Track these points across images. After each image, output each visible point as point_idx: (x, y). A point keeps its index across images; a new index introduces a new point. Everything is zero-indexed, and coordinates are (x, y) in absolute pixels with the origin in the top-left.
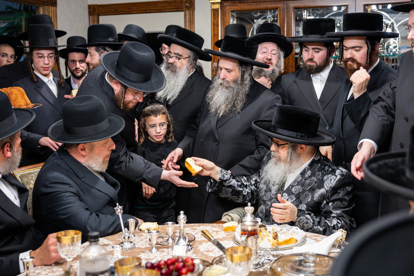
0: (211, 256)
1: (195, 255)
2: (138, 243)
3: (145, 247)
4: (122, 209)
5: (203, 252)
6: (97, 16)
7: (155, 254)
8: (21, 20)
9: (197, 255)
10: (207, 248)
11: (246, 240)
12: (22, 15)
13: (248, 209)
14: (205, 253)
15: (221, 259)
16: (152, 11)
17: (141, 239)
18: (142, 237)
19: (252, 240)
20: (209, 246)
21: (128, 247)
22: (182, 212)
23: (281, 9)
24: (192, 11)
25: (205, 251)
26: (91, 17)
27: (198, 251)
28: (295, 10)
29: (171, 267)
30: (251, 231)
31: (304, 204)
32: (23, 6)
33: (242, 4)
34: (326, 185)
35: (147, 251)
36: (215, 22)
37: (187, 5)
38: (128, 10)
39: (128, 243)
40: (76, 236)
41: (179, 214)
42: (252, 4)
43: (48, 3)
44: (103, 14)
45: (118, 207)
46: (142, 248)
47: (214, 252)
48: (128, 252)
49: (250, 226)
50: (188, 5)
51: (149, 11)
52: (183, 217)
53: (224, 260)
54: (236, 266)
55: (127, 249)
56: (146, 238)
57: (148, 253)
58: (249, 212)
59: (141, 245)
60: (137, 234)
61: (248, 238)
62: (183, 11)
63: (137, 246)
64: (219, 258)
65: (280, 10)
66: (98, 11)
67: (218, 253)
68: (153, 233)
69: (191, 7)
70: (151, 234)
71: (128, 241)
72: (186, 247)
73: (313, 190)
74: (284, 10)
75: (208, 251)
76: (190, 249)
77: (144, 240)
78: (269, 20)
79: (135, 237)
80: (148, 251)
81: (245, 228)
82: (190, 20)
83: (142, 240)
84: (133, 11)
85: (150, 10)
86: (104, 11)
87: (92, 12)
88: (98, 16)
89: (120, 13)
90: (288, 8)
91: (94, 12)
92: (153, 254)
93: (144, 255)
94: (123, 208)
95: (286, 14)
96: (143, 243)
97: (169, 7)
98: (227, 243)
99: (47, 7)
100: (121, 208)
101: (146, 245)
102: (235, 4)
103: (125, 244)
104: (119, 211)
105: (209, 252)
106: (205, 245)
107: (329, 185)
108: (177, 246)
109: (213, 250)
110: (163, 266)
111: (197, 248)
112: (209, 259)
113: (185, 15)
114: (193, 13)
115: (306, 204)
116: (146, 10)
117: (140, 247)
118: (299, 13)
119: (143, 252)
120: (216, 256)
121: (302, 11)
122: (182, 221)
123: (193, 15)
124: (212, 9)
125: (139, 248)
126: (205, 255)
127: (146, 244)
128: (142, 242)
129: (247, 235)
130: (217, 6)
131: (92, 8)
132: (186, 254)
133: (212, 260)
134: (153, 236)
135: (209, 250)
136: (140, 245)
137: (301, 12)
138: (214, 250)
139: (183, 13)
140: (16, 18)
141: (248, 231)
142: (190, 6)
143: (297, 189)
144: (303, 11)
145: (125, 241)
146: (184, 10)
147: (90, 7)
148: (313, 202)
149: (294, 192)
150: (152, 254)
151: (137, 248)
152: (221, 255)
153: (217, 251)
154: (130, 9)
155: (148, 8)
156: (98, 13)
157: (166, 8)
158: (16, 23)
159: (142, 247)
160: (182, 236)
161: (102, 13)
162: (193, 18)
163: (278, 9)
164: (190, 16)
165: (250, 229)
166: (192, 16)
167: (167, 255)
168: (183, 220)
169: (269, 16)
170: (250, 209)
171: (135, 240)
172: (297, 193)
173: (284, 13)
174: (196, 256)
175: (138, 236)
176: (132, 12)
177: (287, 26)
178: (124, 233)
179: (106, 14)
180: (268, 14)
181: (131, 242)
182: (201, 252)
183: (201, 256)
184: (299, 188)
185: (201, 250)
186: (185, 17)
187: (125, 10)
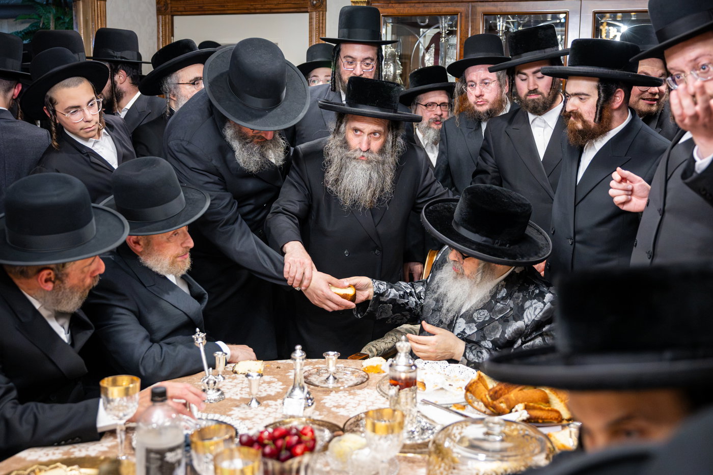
0: (343, 416)
1: (317, 413)
2: (229, 391)
3: (241, 398)
4: (204, 338)
5: (331, 408)
6: (170, 16)
7: (255, 410)
8: (49, 19)
9: (321, 413)
10: (337, 401)
11: (398, 394)
12: (50, 12)
13: (402, 346)
14: (334, 409)
15: (358, 420)
16: (258, 11)
17: (235, 384)
18: (235, 381)
19: (407, 394)
20: (341, 397)
21: (213, 398)
22: (298, 347)
23: (463, 15)
24: (321, 13)
25: (334, 406)
26: (160, 17)
27: (323, 406)
28: (485, 17)
29: (280, 443)
30: (406, 379)
31: (489, 340)
33: (402, 5)
34: (527, 316)
35: (243, 405)
37: (315, 2)
38: (220, 9)
39: (214, 391)
40: (131, 386)
41: (294, 350)
42: (417, 5)
44: (179, 13)
45: (199, 335)
46: (235, 400)
47: (347, 408)
48: (213, 405)
49: (404, 372)
50: (316, 4)
51: (253, 11)
52: (301, 354)
53: (362, 423)
54: (379, 439)
55: (212, 401)
56: (242, 383)
57: (244, 408)
58: (402, 350)
59: (234, 393)
60: (228, 376)
61: (401, 391)
62: (307, 12)
63: (227, 396)
64: (355, 420)
65: (461, 16)
66: (171, 7)
67: (353, 409)
68: (252, 376)
69: (320, 6)
70: (249, 378)
71: (214, 389)
72: (304, 401)
73: (505, 321)
74: (467, 17)
75: (338, 407)
76: (310, 404)
77: (238, 385)
78: (444, 31)
79: (225, 381)
80: (245, 404)
81: (397, 375)
82: (319, 27)
83: (235, 386)
84: (228, 10)
85: (255, 9)
86: (180, 9)
87: (163, 9)
88: (172, 16)
89: (207, 12)
90: (474, 13)
91: (166, 9)
92: (252, 410)
93: (239, 411)
94: (206, 336)
95: (470, 24)
96: (237, 391)
97: (285, 6)
98: (368, 393)
100: (203, 336)
101: (241, 394)
102: (390, 5)
103: (208, 393)
104: (200, 340)
105: (340, 407)
106: (334, 396)
107: (531, 317)
108: (289, 399)
109: (345, 405)
110: (266, 442)
111: (322, 401)
112: (339, 420)
113: (311, 18)
114: (324, 15)
115: (492, 342)
116: (248, 9)
117: (233, 397)
118: (491, 22)
119: (237, 406)
120: (351, 416)
121: (496, 20)
122: (298, 361)
123: (322, 19)
125: (230, 399)
126: (333, 413)
127: (241, 392)
128: (235, 390)
129: (398, 386)
131: (162, 4)
132: (304, 412)
133: (345, 421)
134: (252, 382)
135: (340, 405)
136: (232, 394)
137: (494, 22)
138: (348, 405)
139: (307, 15)
140: (41, 17)
141: (400, 379)
142: (318, 5)
143: (481, 314)
144: (498, 20)
145: (209, 389)
146: (309, 11)
147: (159, 1)
148: (502, 341)
149: (476, 319)
150: (250, 409)
151: (227, 399)
152: (358, 415)
153: (353, 407)
154: (224, 6)
155: (251, 5)
156: (171, 11)
158: (41, 25)
159: (235, 397)
160: (297, 385)
161: (178, 11)
162: (322, 23)
163: (458, 14)
164: (319, 20)
165: (403, 376)
166: (321, 22)
167: (274, 412)
168: (300, 359)
169: (444, 25)
170: (404, 346)
171: (224, 385)
172: (481, 321)
173: (468, 22)
174: (320, 415)
175: (229, 378)
176: (225, 12)
178: (208, 375)
179: (184, 13)
180: (442, 23)
181: (218, 390)
182: (328, 408)
183: (327, 414)
184: (484, 314)
185: (327, 405)
186: (311, 23)
187: (215, 8)
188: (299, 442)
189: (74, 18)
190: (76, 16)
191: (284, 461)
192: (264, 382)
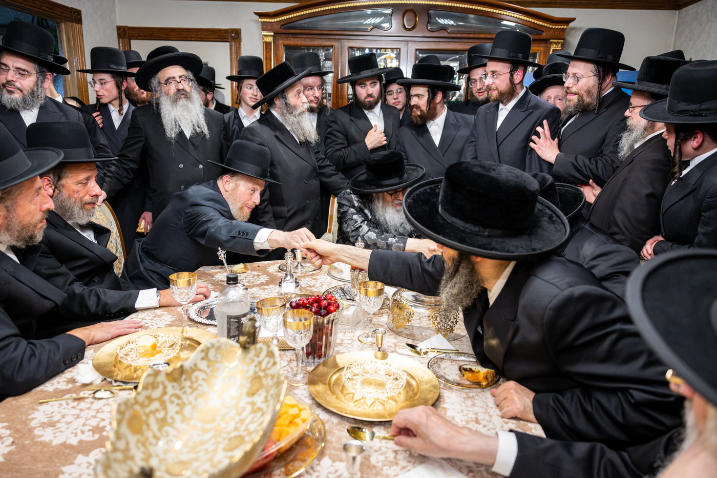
5: (306, 288)
6: (128, 40)
10: (307, 283)
16: (193, 39)
20: (308, 281)
23: (336, 47)
24: (238, 42)
26: (121, 40)
28: (350, 49)
32: (36, 18)
33: (296, 39)
36: (268, 56)
38: (165, 36)
42: (306, 40)
43: (72, 19)
50: (234, 37)
52: (290, 254)
62: (228, 42)
66: (129, 33)
69: (237, 38)
74: (338, 49)
75: (310, 287)
82: (237, 50)
85: (191, 38)
86: (136, 35)
87: (122, 34)
88: (130, 40)
89: (156, 38)
90: (342, 47)
91: (124, 35)
97: (212, 36)
98: (324, 278)
99: (70, 24)
102: (288, 39)
105: (312, 287)
113: (231, 46)
114: (240, 44)
120: (322, 291)
123: (239, 47)
124: (263, 42)
126: (309, 290)
130: (270, 39)
131: (122, 30)
139: (228, 44)
146: (229, 40)
147: (119, 28)
154: (168, 35)
156: (129, 36)
157: (209, 37)
161: (134, 37)
163: (332, 47)
164: (237, 47)
168: (290, 258)
177: (341, 66)
179: (139, 38)
182: (304, 288)
186: (231, 49)
187: (162, 36)
188: (329, 304)
189: (58, 36)
190: (60, 34)
191: (324, 316)
192: (254, 275)
